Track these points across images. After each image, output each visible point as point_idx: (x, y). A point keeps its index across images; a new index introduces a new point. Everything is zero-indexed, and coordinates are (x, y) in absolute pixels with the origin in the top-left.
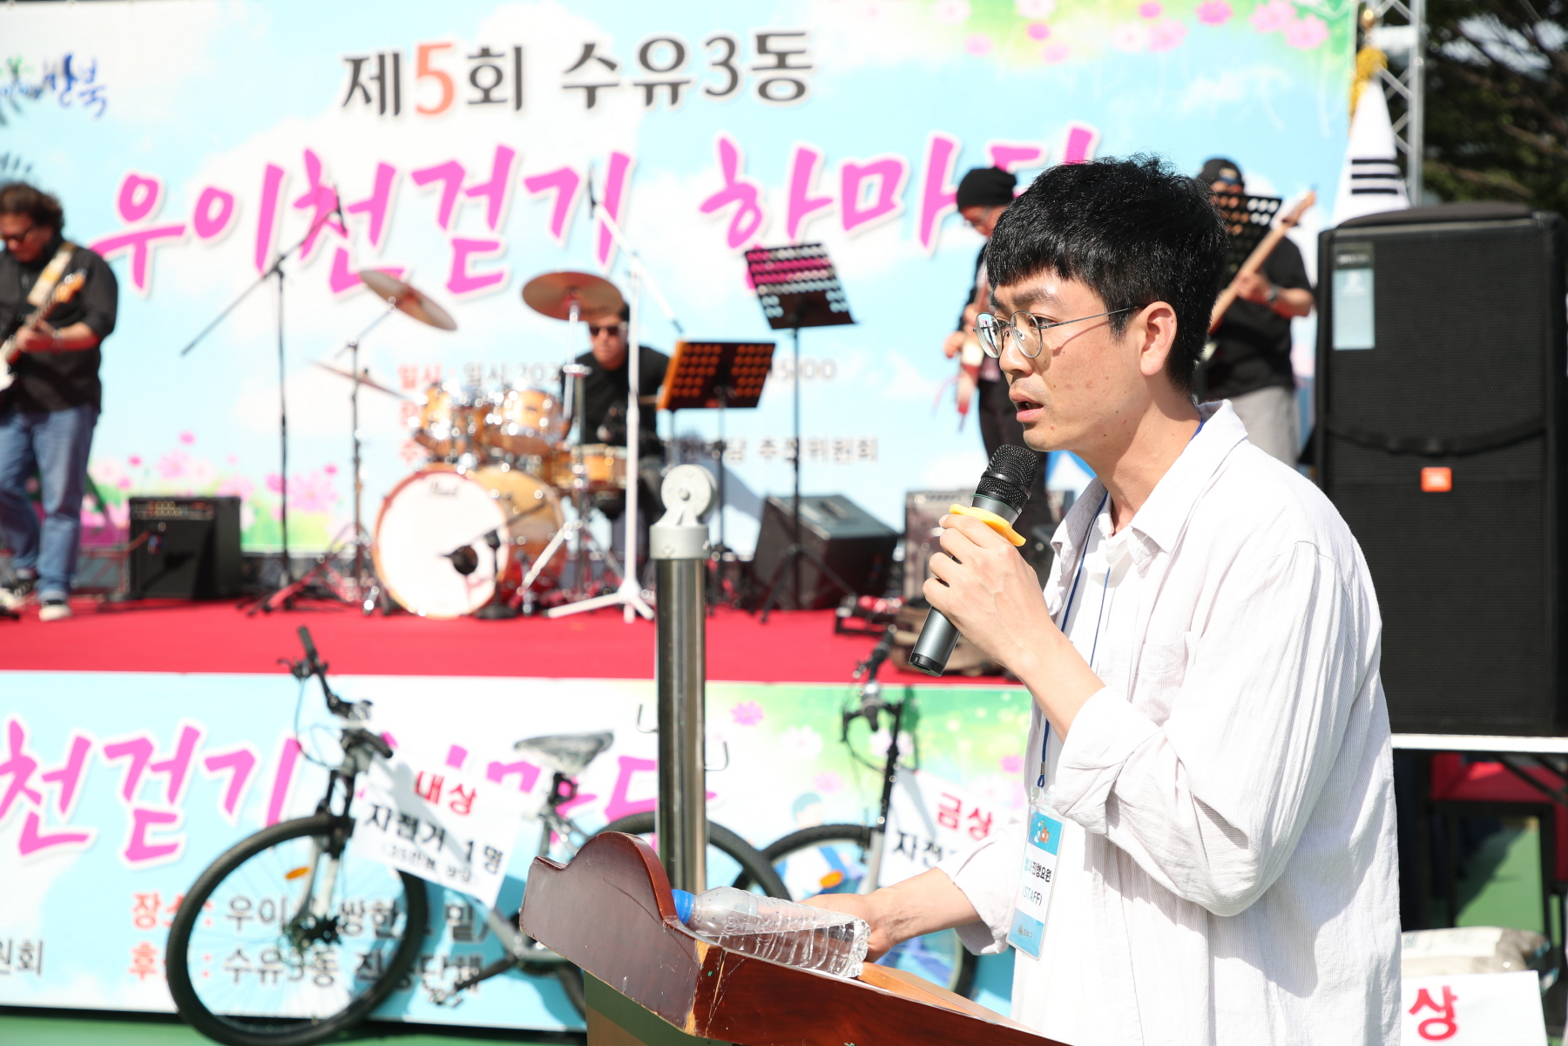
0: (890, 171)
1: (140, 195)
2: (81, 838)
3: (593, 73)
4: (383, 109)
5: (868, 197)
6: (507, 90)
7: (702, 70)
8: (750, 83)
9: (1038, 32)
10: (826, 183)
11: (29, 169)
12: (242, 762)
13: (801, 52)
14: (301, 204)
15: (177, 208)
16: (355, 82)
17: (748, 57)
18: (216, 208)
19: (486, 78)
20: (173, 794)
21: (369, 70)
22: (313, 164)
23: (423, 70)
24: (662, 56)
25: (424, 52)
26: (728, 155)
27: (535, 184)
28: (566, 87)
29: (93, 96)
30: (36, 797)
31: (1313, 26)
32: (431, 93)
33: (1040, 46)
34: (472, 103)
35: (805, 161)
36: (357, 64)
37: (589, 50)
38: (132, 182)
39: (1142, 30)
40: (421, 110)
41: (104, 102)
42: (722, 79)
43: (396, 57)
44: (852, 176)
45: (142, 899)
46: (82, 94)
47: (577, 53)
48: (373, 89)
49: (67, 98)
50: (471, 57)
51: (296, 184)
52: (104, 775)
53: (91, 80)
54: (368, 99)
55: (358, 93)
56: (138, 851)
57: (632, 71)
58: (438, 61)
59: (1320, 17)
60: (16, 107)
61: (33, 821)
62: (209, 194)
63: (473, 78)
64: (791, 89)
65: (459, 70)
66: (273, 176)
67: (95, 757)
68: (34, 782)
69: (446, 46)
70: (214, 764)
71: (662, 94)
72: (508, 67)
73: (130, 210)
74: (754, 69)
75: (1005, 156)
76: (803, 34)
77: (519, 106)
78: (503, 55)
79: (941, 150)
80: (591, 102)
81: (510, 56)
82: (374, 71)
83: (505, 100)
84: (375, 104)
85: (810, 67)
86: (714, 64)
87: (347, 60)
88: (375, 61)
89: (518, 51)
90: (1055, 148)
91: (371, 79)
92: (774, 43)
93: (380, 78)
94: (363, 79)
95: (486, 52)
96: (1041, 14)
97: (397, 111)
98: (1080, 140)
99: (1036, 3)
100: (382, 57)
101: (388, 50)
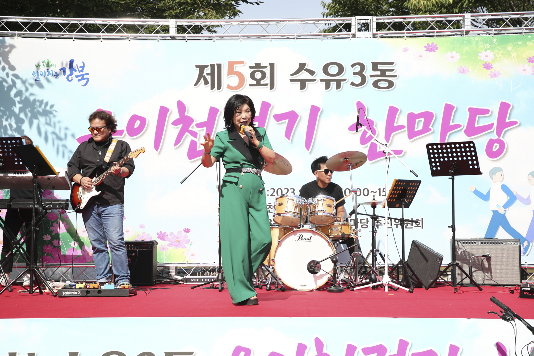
0: (428, 117)
3: (304, 75)
4: (212, 87)
5: (419, 125)
6: (267, 80)
7: (349, 74)
8: (370, 81)
9: (487, 66)
10: (402, 120)
11: (52, 106)
13: (393, 70)
14: (175, 123)
16: (201, 76)
17: (369, 71)
18: (137, 124)
19: (258, 75)
21: (208, 70)
22: (181, 107)
23: (231, 71)
24: (333, 70)
25: (231, 65)
26: (361, 108)
27: (278, 118)
28: (292, 80)
29: (82, 77)
32: (234, 81)
33: (488, 72)
34: (251, 85)
35: (393, 112)
36: (202, 68)
37: (302, 67)
39: (528, 66)
40: (229, 87)
41: (88, 79)
42: (358, 80)
43: (219, 66)
44: (412, 118)
46: (77, 77)
47: (297, 67)
48: (209, 78)
49: (70, 78)
50: (251, 67)
51: (174, 115)
53: (82, 71)
54: (206, 82)
55: (202, 79)
57: (320, 75)
58: (237, 68)
60: (48, 81)
62: (134, 118)
63: (252, 76)
64: (386, 84)
65: (247, 72)
66: (164, 112)
69: (242, 63)
71: (333, 84)
72: (267, 71)
74: (371, 76)
75: (474, 112)
76: (392, 64)
77: (272, 87)
78: (265, 67)
79: (449, 109)
80: (303, 87)
81: (269, 67)
82: (209, 71)
83: (266, 85)
84: (210, 84)
85: (395, 76)
86: (355, 74)
87: (197, 67)
88: (209, 67)
89: (272, 66)
90: (495, 109)
91: (208, 74)
92: (380, 67)
93: (212, 74)
94: (205, 74)
95: (258, 65)
96: (488, 60)
97: (219, 88)
98: (504, 108)
99: (487, 55)
100: (213, 66)
101: (215, 62)
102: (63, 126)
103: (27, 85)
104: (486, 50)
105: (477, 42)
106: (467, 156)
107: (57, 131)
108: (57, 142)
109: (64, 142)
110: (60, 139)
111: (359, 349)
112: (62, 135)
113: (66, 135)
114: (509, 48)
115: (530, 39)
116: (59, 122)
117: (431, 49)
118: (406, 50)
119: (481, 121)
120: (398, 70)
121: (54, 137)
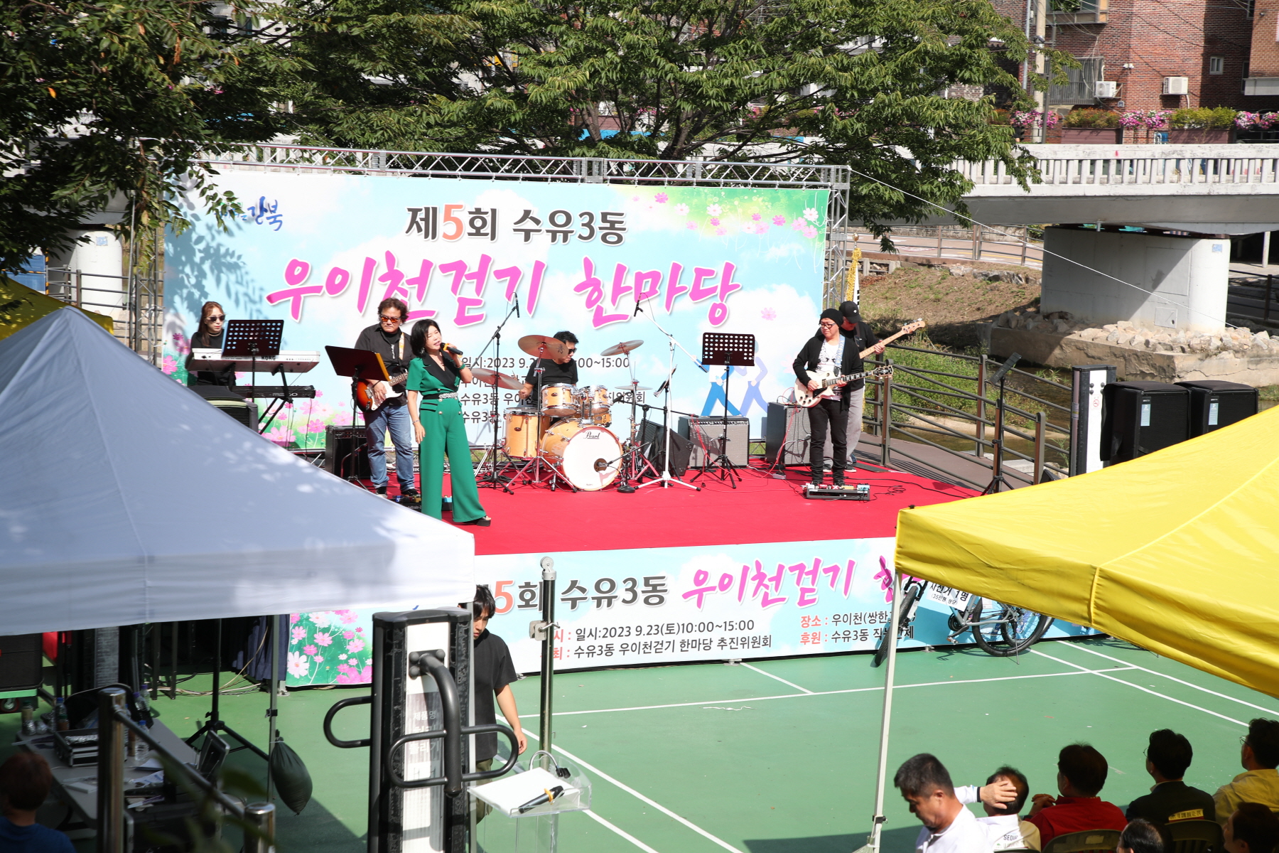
0: (655, 276)
1: (298, 270)
2: (783, 599)
3: (529, 224)
4: (426, 236)
5: (646, 288)
6: (488, 229)
7: (577, 226)
8: (599, 234)
9: (715, 222)
10: (629, 281)
11: (239, 257)
12: (835, 570)
13: (622, 222)
14: (383, 279)
15: (318, 277)
16: (413, 221)
17: (598, 223)
18: (339, 279)
19: (478, 223)
20: (813, 583)
21: (421, 215)
22: (390, 258)
23: (448, 217)
24: (561, 219)
25: (449, 208)
26: (588, 265)
27: (499, 274)
28: (515, 230)
29: (275, 220)
30: (767, 587)
31: (813, 229)
32: (451, 228)
33: (716, 228)
34: (470, 234)
35: (621, 270)
36: (415, 212)
37: (527, 213)
38: (294, 264)
39: (753, 224)
40: (445, 236)
41: (281, 222)
42: (586, 232)
43: (435, 210)
44: (640, 277)
45: (804, 618)
46: (268, 218)
47: (522, 214)
48: (422, 224)
49: (260, 221)
50: (470, 213)
51: (382, 269)
52: (789, 578)
53: (274, 212)
54: (419, 230)
55: (415, 226)
56: (802, 602)
57: (546, 225)
58: (455, 213)
59: (815, 226)
60: (239, 227)
61: (766, 595)
62: (336, 271)
63: (472, 223)
64: (615, 238)
65: (465, 218)
66: (370, 264)
67: (786, 572)
68: (766, 582)
69: (460, 207)
70: (826, 571)
71: (560, 236)
72: (488, 218)
73: (291, 277)
74: (601, 228)
75: (701, 273)
76: (622, 214)
77: (493, 237)
78: (486, 213)
79: (676, 269)
80: (527, 238)
81: (490, 213)
82: (423, 216)
83: (487, 234)
84: (423, 232)
85: (624, 229)
86: (583, 225)
87: (409, 210)
88: (423, 211)
89: (494, 211)
90: (720, 270)
91: (422, 219)
92: (609, 218)
93: (426, 220)
94: (418, 219)
95: (478, 211)
96: (716, 215)
97: (434, 237)
98: (729, 268)
99: (715, 210)
100: (427, 210)
101: (430, 206)
102: (257, 286)
103: (214, 232)
104: (714, 204)
105: (706, 194)
106: (743, 348)
107: (250, 292)
108: (250, 306)
109: (258, 306)
110: (253, 302)
111: (786, 568)
112: (257, 298)
113: (261, 298)
114: (736, 203)
115: (756, 194)
116: (253, 281)
117: (661, 199)
118: (636, 199)
119: (707, 284)
120: (628, 222)
121: (247, 299)
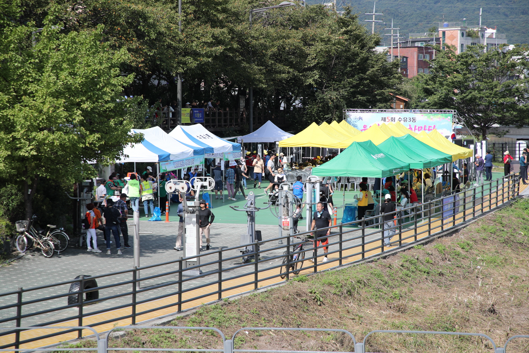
0: (421, 127)
3: (400, 119)
5: (420, 129)
7: (408, 120)
8: (412, 121)
9: (432, 119)
10: (417, 128)
11: (357, 125)
15: (368, 127)
16: (382, 119)
17: (411, 119)
19: (392, 119)
24: (405, 119)
25: (388, 117)
26: (410, 126)
28: (398, 120)
31: (450, 120)
32: (388, 120)
34: (391, 121)
35: (415, 126)
38: (364, 125)
39: (439, 119)
41: (363, 120)
44: (419, 127)
49: (360, 120)
53: (362, 118)
57: (403, 120)
62: (370, 126)
64: (414, 121)
65: (390, 119)
71: (405, 121)
72: (394, 119)
73: (364, 127)
75: (429, 127)
79: (425, 126)
80: (400, 122)
83: (393, 121)
84: (384, 121)
90: (433, 126)
92: (413, 118)
93: (384, 119)
98: (434, 126)
99: (432, 117)
101: (385, 117)
103: (354, 122)
114: (435, 116)
117: (422, 115)
118: (418, 115)
119: (430, 128)
120: (417, 119)
